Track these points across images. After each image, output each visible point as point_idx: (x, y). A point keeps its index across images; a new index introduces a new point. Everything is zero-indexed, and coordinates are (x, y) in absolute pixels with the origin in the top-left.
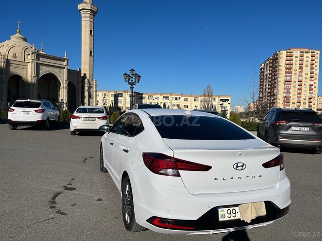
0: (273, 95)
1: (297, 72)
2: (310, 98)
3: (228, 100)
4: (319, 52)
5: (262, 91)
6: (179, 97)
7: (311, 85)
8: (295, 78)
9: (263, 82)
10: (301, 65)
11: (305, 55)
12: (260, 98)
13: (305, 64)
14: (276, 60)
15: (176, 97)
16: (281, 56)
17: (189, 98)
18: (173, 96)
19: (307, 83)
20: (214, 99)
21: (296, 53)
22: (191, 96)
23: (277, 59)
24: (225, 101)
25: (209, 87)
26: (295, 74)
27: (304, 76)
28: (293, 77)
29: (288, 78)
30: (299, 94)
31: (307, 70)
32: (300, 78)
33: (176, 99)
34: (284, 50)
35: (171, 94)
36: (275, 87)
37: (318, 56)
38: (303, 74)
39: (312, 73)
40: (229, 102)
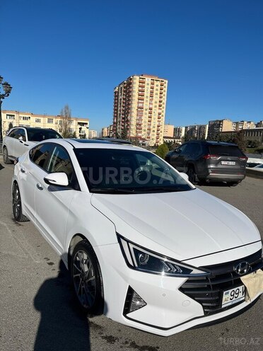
0: (126, 121)
1: (148, 99)
2: (158, 126)
3: (86, 124)
4: (167, 81)
5: (117, 117)
6: (28, 116)
7: (159, 114)
8: (146, 105)
9: (117, 106)
10: (152, 92)
11: (156, 83)
12: (114, 123)
13: (155, 92)
14: (129, 84)
15: (24, 116)
16: (135, 81)
17: (42, 119)
18: (20, 115)
19: (156, 111)
20: (70, 121)
21: (148, 80)
22: (44, 116)
23: (131, 83)
24: (83, 124)
25: (67, 108)
26: (147, 101)
27: (154, 104)
28: (144, 104)
29: (140, 105)
30: (150, 121)
31: (157, 98)
32: (151, 106)
33: (24, 118)
34: (138, 75)
35: (18, 113)
36: (128, 113)
37: (166, 85)
38: (153, 102)
39: (160, 102)
40: (88, 126)
